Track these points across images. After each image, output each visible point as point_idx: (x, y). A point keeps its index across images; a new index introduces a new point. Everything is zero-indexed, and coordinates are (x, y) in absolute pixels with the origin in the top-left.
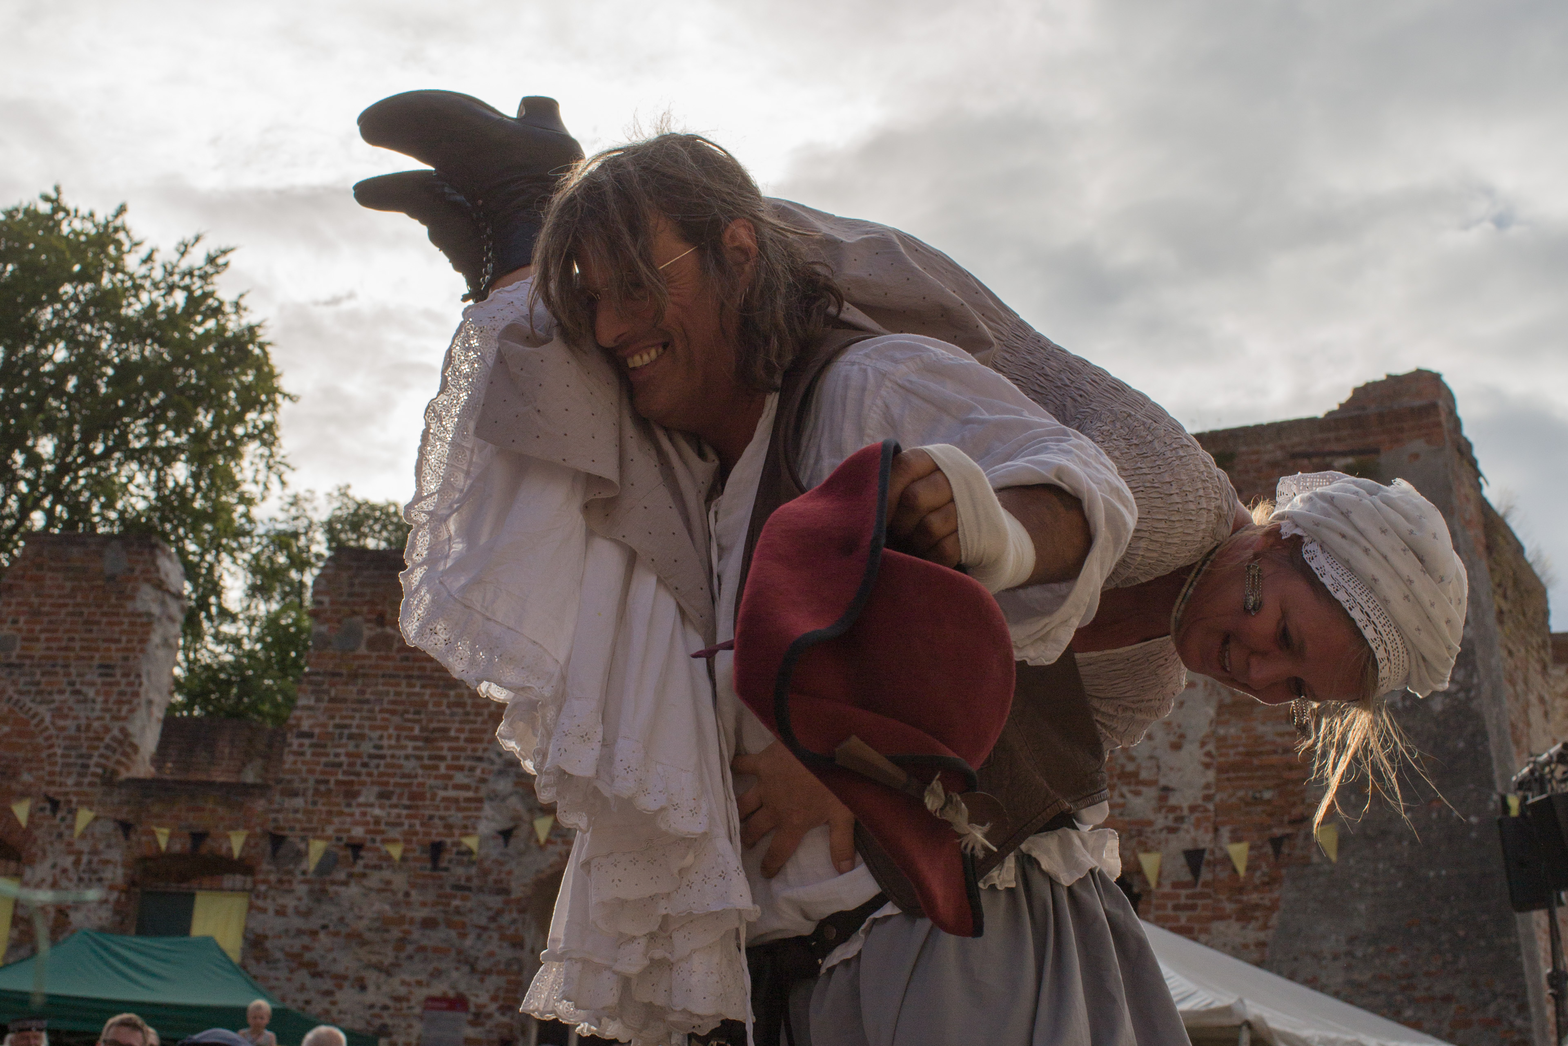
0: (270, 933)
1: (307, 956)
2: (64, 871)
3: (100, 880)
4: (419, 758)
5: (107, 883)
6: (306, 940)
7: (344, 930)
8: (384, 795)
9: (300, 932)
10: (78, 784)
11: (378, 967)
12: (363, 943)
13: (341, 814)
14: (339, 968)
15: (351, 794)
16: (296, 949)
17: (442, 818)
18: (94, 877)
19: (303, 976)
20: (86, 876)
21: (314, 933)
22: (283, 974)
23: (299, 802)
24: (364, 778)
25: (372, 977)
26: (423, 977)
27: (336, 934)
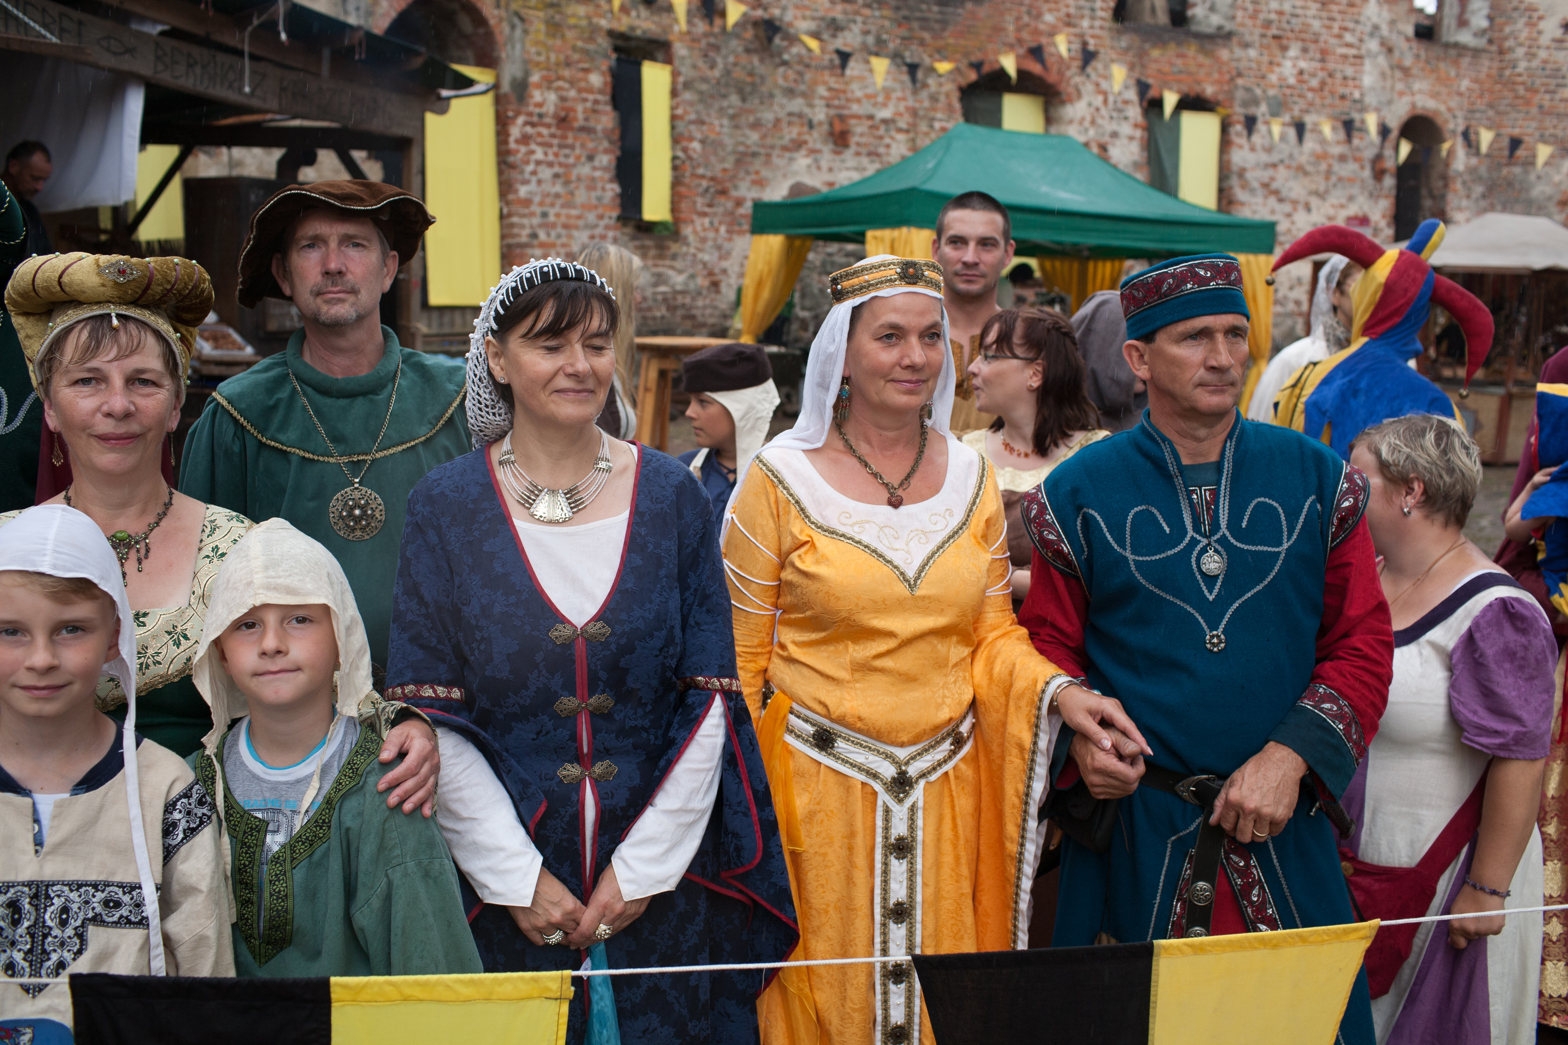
0: (1247, 166)
1: (1274, 186)
2: (1098, 109)
3: (1126, 118)
4: (1321, 18)
5: (1132, 121)
6: (1270, 172)
7: (1294, 164)
8: (1305, 50)
9: (1267, 166)
10: (1092, 27)
11: (1316, 193)
12: (1306, 173)
13: (1279, 65)
14: (1293, 195)
15: (1284, 49)
16: (1266, 180)
17: (1341, 71)
18: (1122, 116)
19: (1272, 201)
20: (1115, 114)
21: (1274, 166)
22: (1259, 200)
23: (1252, 53)
24: (1290, 34)
25: (1314, 201)
26: (1343, 201)
27: (1289, 167)
